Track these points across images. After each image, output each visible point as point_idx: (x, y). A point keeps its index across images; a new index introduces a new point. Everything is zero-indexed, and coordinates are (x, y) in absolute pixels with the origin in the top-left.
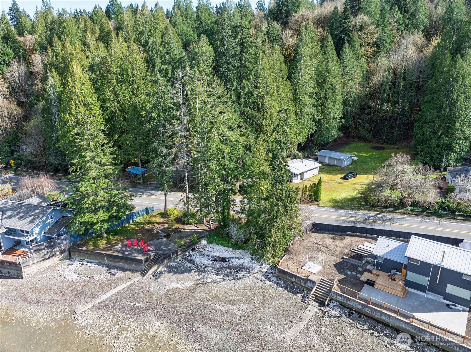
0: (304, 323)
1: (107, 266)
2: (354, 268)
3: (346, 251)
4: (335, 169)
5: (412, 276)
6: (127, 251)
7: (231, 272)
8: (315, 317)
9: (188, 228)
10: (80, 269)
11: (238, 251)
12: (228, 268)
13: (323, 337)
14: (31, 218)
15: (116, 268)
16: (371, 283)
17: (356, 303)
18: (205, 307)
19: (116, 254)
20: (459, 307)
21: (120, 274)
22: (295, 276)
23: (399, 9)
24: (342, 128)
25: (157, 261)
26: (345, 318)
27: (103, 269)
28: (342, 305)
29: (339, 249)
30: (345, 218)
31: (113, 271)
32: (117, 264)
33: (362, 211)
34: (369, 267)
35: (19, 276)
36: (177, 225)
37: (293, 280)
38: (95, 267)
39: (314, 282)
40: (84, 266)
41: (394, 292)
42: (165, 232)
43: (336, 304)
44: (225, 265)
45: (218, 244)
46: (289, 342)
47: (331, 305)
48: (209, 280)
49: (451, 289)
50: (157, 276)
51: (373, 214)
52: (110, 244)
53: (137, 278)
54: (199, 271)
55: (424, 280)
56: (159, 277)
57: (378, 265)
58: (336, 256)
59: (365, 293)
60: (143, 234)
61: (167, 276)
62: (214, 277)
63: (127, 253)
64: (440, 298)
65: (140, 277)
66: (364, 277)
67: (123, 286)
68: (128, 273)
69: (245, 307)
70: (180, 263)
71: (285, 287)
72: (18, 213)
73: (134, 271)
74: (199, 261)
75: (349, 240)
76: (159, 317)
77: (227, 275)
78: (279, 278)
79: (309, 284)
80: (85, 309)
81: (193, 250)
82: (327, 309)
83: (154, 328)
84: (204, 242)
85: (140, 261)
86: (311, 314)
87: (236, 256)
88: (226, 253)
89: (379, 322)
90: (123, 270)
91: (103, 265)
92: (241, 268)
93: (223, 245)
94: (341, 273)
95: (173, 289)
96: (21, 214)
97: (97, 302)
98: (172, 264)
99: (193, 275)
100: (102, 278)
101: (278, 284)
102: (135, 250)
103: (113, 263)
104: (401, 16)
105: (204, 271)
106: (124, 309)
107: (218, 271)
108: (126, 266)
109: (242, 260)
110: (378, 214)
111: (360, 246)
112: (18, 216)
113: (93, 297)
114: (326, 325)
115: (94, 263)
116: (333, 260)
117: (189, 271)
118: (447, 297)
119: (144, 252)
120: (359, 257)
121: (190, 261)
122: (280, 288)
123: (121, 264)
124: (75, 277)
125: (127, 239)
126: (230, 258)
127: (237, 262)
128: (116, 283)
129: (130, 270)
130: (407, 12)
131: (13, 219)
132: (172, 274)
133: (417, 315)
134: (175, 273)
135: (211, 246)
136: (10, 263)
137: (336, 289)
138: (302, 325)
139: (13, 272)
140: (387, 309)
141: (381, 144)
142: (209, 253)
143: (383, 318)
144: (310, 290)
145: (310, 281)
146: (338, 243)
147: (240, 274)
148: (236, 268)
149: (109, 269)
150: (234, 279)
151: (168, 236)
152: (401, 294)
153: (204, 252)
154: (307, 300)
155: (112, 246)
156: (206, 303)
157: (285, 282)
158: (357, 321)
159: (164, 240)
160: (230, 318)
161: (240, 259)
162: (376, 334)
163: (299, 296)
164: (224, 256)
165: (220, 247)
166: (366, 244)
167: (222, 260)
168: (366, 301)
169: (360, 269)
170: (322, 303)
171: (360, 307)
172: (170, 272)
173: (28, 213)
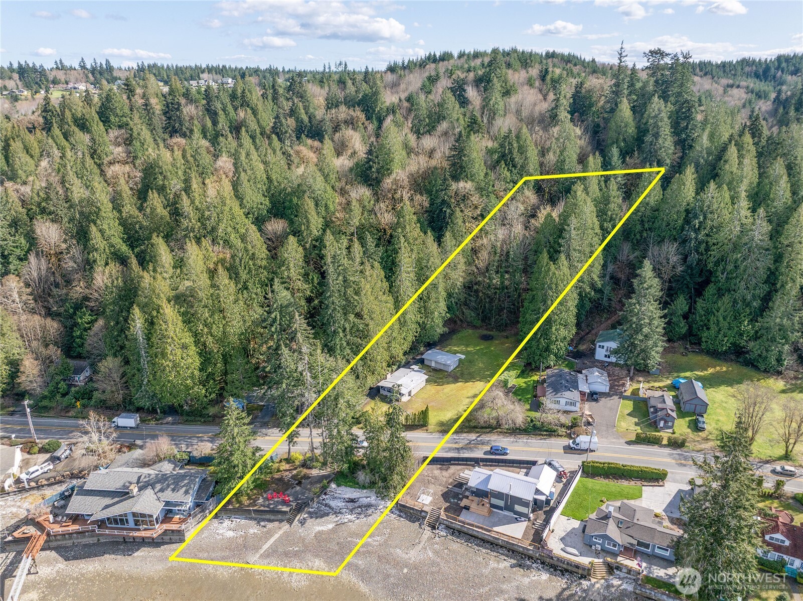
0: (422, 544)
1: (255, 519)
2: (456, 496)
3: (451, 480)
4: (441, 376)
5: (494, 501)
6: (271, 504)
7: (362, 510)
8: (430, 539)
9: (315, 472)
10: (232, 526)
11: (365, 491)
12: (359, 507)
13: (436, 552)
14: (184, 489)
15: (264, 520)
16: (467, 508)
17: (457, 525)
18: (349, 542)
19: (262, 508)
20: (523, 519)
21: (270, 525)
22: (413, 509)
23: (506, 164)
24: (447, 322)
25: (299, 509)
26: (450, 537)
27: (253, 523)
28: (448, 527)
29: (445, 479)
30: (451, 445)
31: (262, 523)
32: (264, 517)
33: (465, 435)
34: (467, 493)
35: (183, 540)
36: (305, 471)
37: (412, 511)
38: (243, 522)
39: (427, 512)
40: (234, 523)
41: (482, 513)
42: (296, 480)
43: (443, 526)
44: (356, 504)
45: (346, 486)
46: (413, 559)
47: (440, 528)
48: (346, 521)
49: (518, 508)
50: (302, 522)
51: (473, 436)
52: (252, 499)
53: (286, 527)
54: (335, 513)
55: (501, 503)
56: (304, 523)
57: (473, 492)
58: (443, 486)
59: (464, 517)
60: (277, 484)
61: (310, 522)
62: (349, 517)
63: (272, 506)
64: (512, 514)
65: (288, 526)
66: (464, 503)
67: (277, 536)
68: (276, 524)
69: (378, 538)
70: (317, 508)
71: (406, 518)
72: (168, 486)
73: (281, 521)
74: (333, 503)
75: (453, 469)
76: (317, 556)
77: (360, 514)
78: (400, 511)
79: (423, 514)
80: (255, 559)
81: (325, 494)
82: (437, 531)
83: (316, 564)
84: (333, 486)
85: (285, 512)
86: (426, 537)
87: (364, 495)
88: (355, 494)
89: (472, 536)
90: (270, 521)
91: (251, 519)
92: (369, 506)
93: (351, 487)
94: (446, 502)
95: (319, 532)
96: (172, 486)
97: (262, 551)
98: (310, 510)
99: (332, 517)
100: (256, 531)
101: (400, 516)
102: (277, 502)
103: (259, 516)
104: (508, 174)
105: (340, 513)
106: (286, 554)
107: (351, 511)
108: (272, 517)
109: (369, 499)
110: (479, 437)
111: (461, 474)
112: (169, 489)
113: (256, 549)
114: (437, 544)
115: (242, 518)
116: (441, 490)
117: (328, 515)
118: (516, 513)
119: (285, 503)
120: (460, 485)
121: (326, 505)
122: (402, 519)
123: (268, 517)
124: (230, 534)
125: (265, 492)
126: (359, 498)
127: (365, 501)
128: (270, 534)
129: (277, 521)
130: (514, 166)
131: (166, 492)
132: (314, 519)
133: (495, 529)
134: (317, 518)
135: (340, 488)
136: (173, 531)
137: (443, 516)
138: (421, 546)
139: (175, 538)
140: (477, 527)
141: (490, 331)
142: (340, 496)
143: (475, 533)
144: (424, 518)
145: (424, 511)
146: (445, 473)
147: (370, 512)
148: (365, 506)
149: (259, 522)
150: (365, 516)
151: (299, 483)
152: (487, 514)
153: (336, 495)
154: (423, 526)
155: (255, 501)
156: (349, 539)
157: (405, 514)
158: (458, 537)
159: (298, 488)
160: (370, 548)
161: (367, 497)
162: (470, 545)
163: (417, 524)
164: (353, 497)
165: (348, 489)
166: (467, 472)
167: (352, 501)
168: (464, 523)
169: (461, 496)
170: (433, 528)
171: (459, 527)
172: (312, 518)
173: (178, 485)
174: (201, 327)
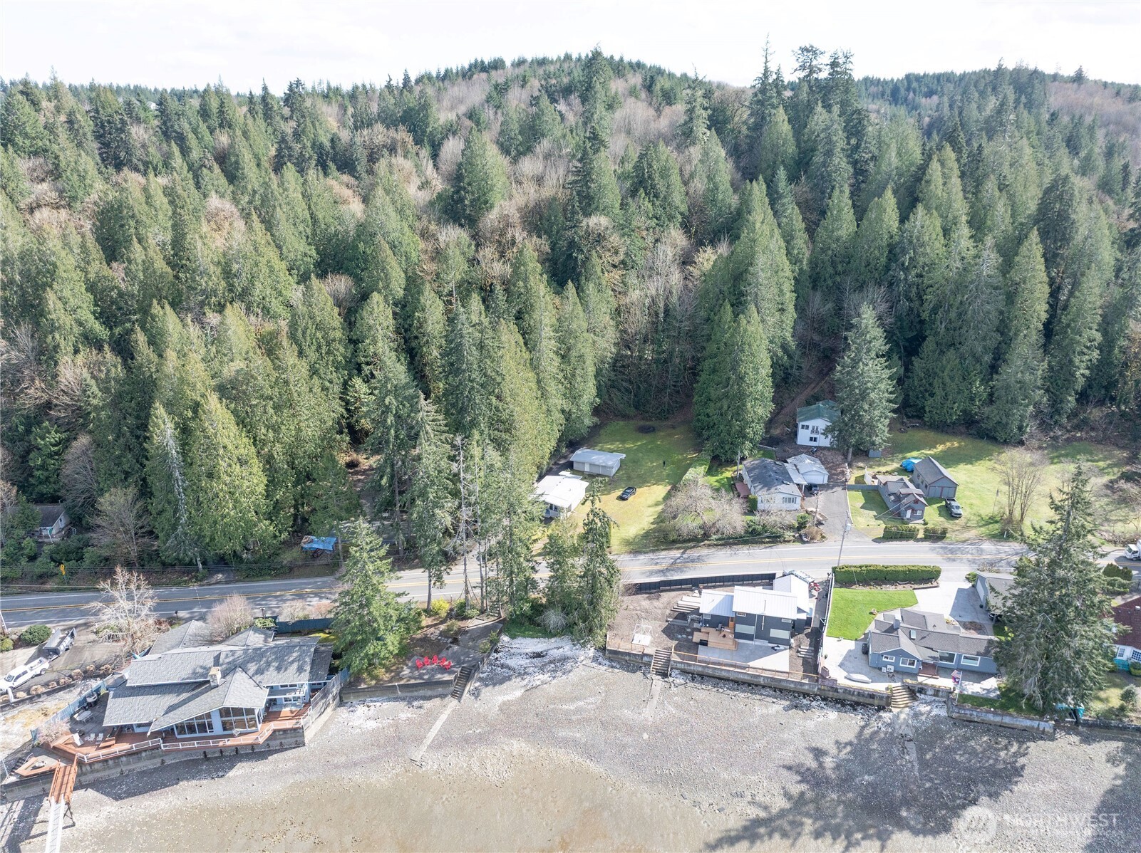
0: (656, 698)
1: (403, 699)
2: (682, 630)
3: (668, 612)
5: (741, 628)
6: (424, 674)
7: (556, 666)
8: (664, 691)
9: (474, 623)
10: (371, 712)
11: (553, 640)
12: (551, 662)
13: (677, 706)
14: (295, 665)
15: (416, 699)
16: (704, 643)
17: (697, 667)
18: (552, 710)
19: (413, 681)
20: (782, 647)
21: (428, 705)
22: (629, 654)
23: (646, 194)
25: (467, 676)
26: (690, 684)
27: (402, 705)
28: (684, 672)
29: (660, 611)
30: (651, 568)
31: (415, 703)
32: (416, 694)
33: (664, 553)
34: (696, 625)
35: (300, 744)
36: (462, 624)
37: (627, 658)
38: (387, 705)
39: (651, 656)
40: (372, 708)
41: (727, 647)
42: (448, 638)
43: (677, 672)
44: (546, 660)
45: (524, 637)
46: (651, 719)
47: (673, 674)
48: (538, 683)
49: (775, 633)
50: (476, 694)
51: (676, 554)
52: (392, 671)
53: (452, 703)
54: (520, 674)
55: (751, 630)
56: (479, 695)
57: (706, 622)
58: (660, 620)
59: (703, 654)
60: (422, 647)
61: (487, 692)
62: (541, 677)
63: (426, 677)
64: (766, 643)
65: (455, 702)
66: (697, 637)
67: (443, 718)
68: (437, 701)
69: (592, 700)
70: (491, 671)
71: (622, 668)
72: (268, 664)
73: (443, 696)
74: (512, 662)
75: (666, 597)
76: (512, 736)
77: (555, 671)
78: (610, 660)
79: (645, 659)
80: (421, 753)
81: (496, 651)
82: (671, 679)
83: (515, 747)
84: (505, 638)
85: (448, 683)
86: (658, 688)
87: (553, 646)
88: (540, 645)
89: (720, 679)
90: (429, 698)
91: (397, 699)
92: (564, 659)
93: (532, 637)
94: (672, 639)
95: (504, 703)
96: (276, 664)
97: (428, 741)
98: (481, 675)
99: (516, 682)
100: (409, 715)
101: (612, 667)
102: (432, 670)
103: (409, 694)
104: (650, 206)
105: (525, 673)
106: (466, 740)
107: (542, 669)
108: (429, 693)
109: (561, 650)
110: (683, 553)
111: (680, 602)
112: (271, 669)
113: (418, 740)
114: (676, 695)
115: (383, 701)
116: (660, 625)
117: (509, 678)
118: (772, 640)
119: (445, 670)
120: (682, 616)
121: (502, 666)
122: (616, 670)
123: (422, 693)
124: (372, 725)
125: (409, 660)
126: (547, 651)
127: (556, 653)
128: (431, 718)
129: (436, 697)
130: (656, 196)
131: (266, 673)
132: (491, 687)
133: (752, 664)
134: (494, 685)
135: (516, 641)
136: (285, 731)
137: (675, 658)
138: (655, 701)
139: (288, 741)
140: (726, 665)
141: (648, 420)
142: (519, 651)
143: (724, 674)
144: (648, 664)
145: (647, 655)
146: (656, 603)
147: (568, 666)
148: (559, 661)
149: (410, 703)
150: (564, 673)
151: (455, 641)
152: (733, 647)
153: (512, 651)
154: (648, 676)
155: (398, 674)
156: (551, 707)
157: (619, 663)
158: (702, 683)
159: (456, 648)
160: (585, 714)
161: (558, 648)
162: (721, 690)
163: (639, 674)
164: (539, 650)
165: (529, 640)
166: (685, 598)
167: (539, 655)
168: (705, 662)
169: (689, 630)
170: (664, 675)
171: (700, 669)
172: (487, 686)
173: (283, 660)
174: (264, 431)
